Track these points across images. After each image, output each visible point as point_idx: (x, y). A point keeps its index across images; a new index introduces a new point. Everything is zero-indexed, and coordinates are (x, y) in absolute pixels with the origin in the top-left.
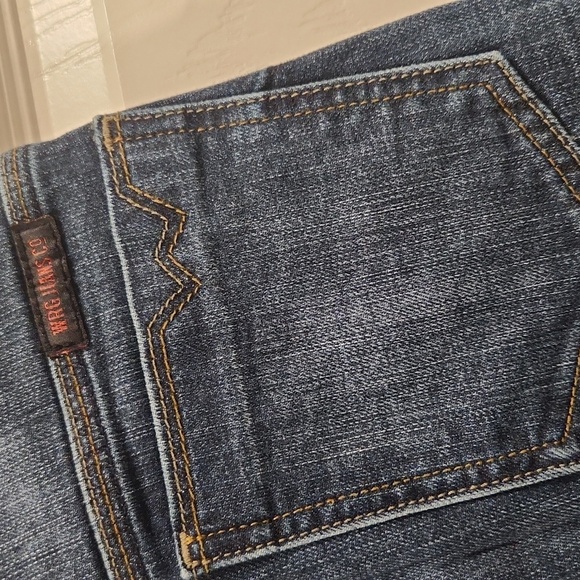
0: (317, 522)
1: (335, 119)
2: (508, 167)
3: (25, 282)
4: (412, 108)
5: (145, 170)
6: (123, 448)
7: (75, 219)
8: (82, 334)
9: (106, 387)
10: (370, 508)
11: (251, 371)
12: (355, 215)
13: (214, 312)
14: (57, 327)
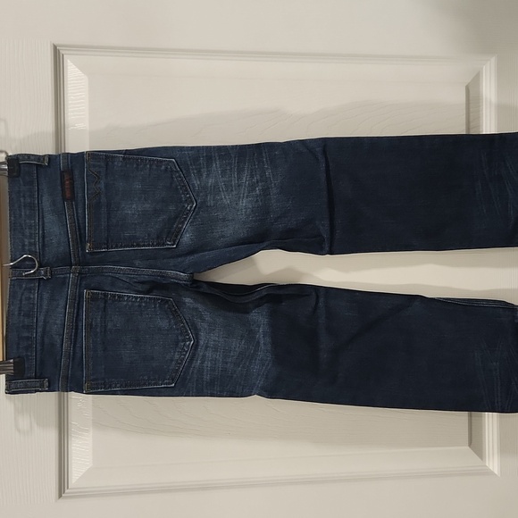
0: (117, 247)
1: (138, 165)
2: (171, 184)
3: (62, 184)
4: (154, 167)
5: (95, 166)
6: (78, 223)
7: (76, 173)
8: (73, 198)
9: (77, 210)
10: (128, 246)
11: (109, 213)
12: (137, 186)
13: (103, 200)
14: (68, 195)
